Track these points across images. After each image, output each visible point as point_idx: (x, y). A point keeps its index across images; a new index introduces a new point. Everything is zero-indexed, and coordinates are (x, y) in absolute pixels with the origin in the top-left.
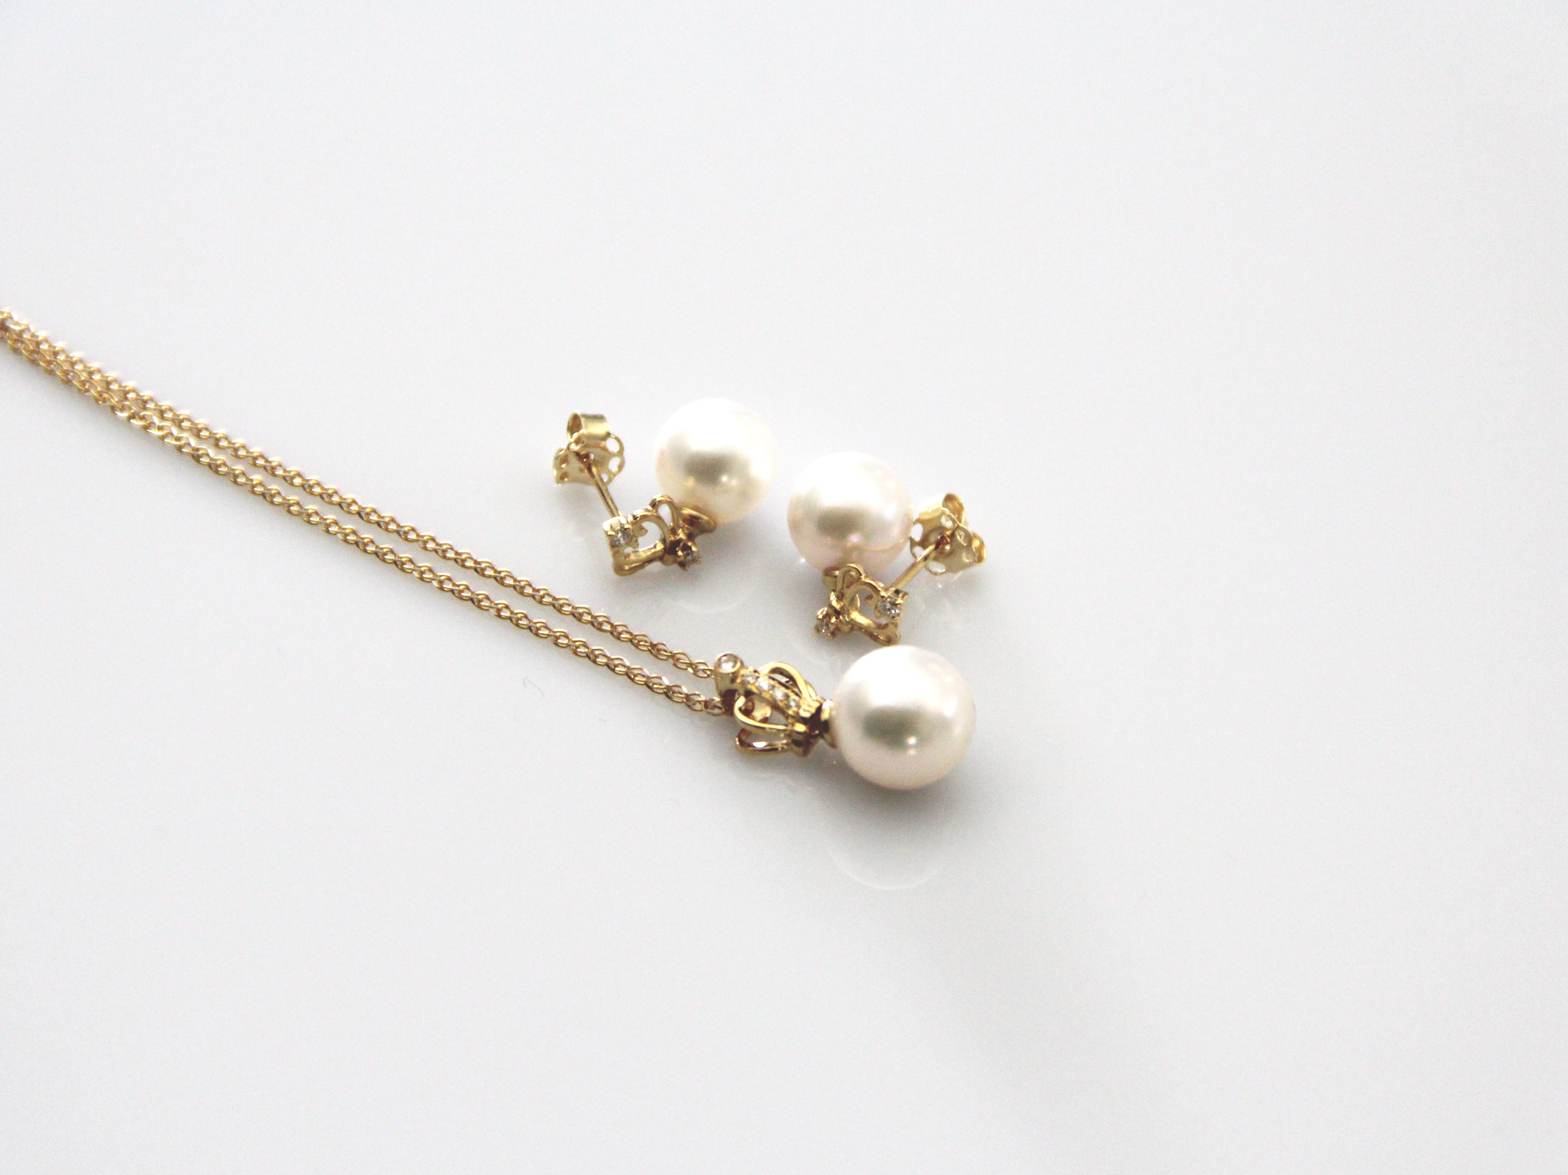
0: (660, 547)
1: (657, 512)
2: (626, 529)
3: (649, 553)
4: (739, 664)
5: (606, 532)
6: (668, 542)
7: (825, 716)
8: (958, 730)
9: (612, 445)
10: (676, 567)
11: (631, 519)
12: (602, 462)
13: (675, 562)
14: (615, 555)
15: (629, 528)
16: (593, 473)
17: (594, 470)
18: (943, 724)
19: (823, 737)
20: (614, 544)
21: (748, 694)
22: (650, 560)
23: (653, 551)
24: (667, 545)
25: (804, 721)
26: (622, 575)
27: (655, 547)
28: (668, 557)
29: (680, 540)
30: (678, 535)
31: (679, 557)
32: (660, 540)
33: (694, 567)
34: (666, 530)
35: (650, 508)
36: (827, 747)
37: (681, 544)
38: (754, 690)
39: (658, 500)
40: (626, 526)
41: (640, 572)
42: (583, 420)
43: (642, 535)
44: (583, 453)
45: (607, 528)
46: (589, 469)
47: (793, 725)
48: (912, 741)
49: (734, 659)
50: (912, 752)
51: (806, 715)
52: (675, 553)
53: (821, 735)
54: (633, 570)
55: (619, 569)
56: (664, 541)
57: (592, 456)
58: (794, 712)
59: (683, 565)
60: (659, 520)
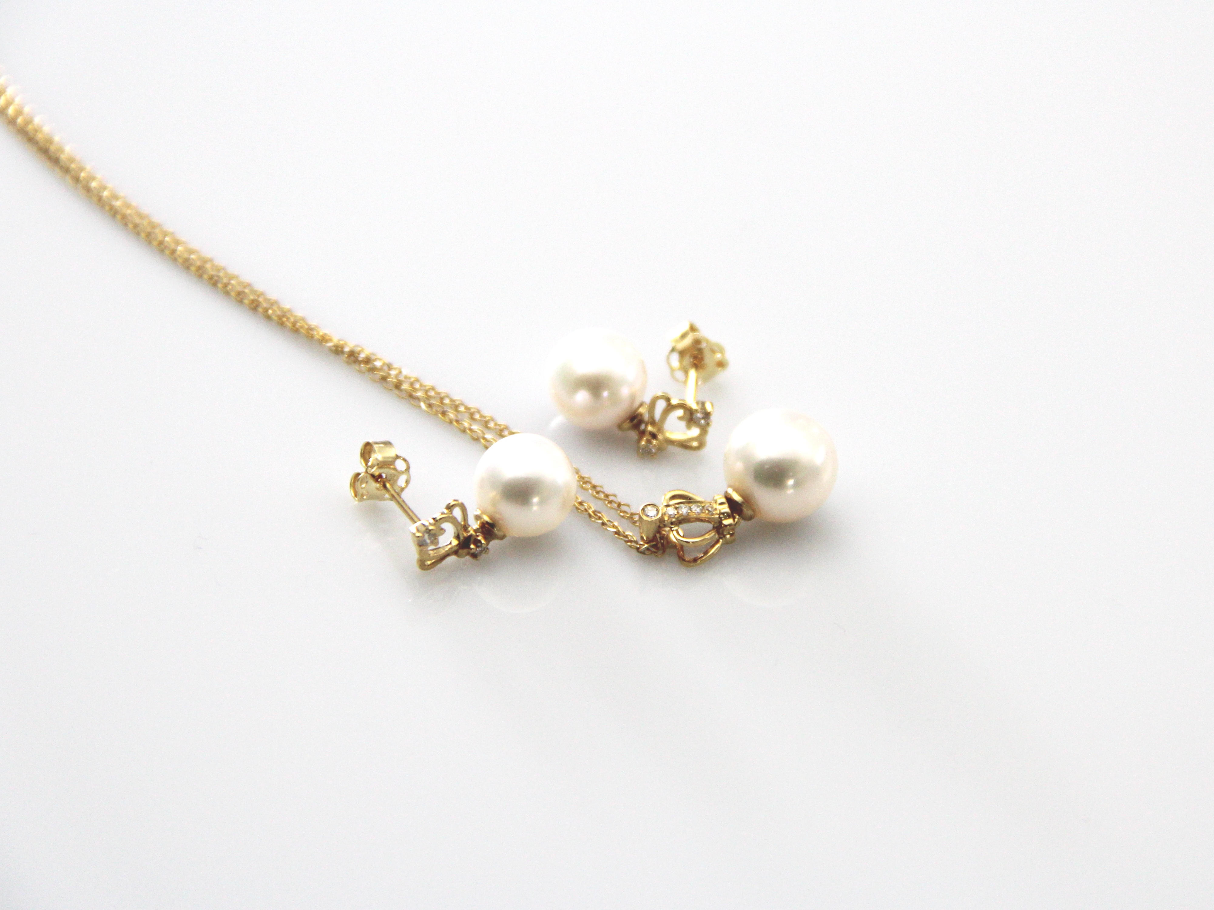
0: (455, 542)
1: (451, 513)
2: (430, 530)
3: (447, 549)
5: (414, 534)
6: (462, 538)
9: (400, 465)
10: (468, 558)
11: (432, 521)
12: (393, 479)
13: (468, 554)
14: (421, 552)
15: (432, 530)
16: (388, 489)
17: (388, 485)
20: (421, 544)
22: (447, 555)
23: (450, 546)
24: (461, 541)
26: (424, 570)
27: (450, 543)
28: (463, 552)
29: (471, 536)
30: (470, 531)
31: (471, 549)
32: (454, 538)
33: (484, 556)
34: (459, 528)
35: (446, 511)
37: (472, 539)
39: (452, 504)
40: (431, 528)
41: (439, 566)
42: (376, 447)
43: (442, 534)
44: (377, 474)
45: (415, 531)
46: (385, 486)
52: (469, 547)
54: (434, 564)
55: (422, 565)
56: (457, 537)
57: (384, 476)
59: (474, 556)
60: (453, 520)
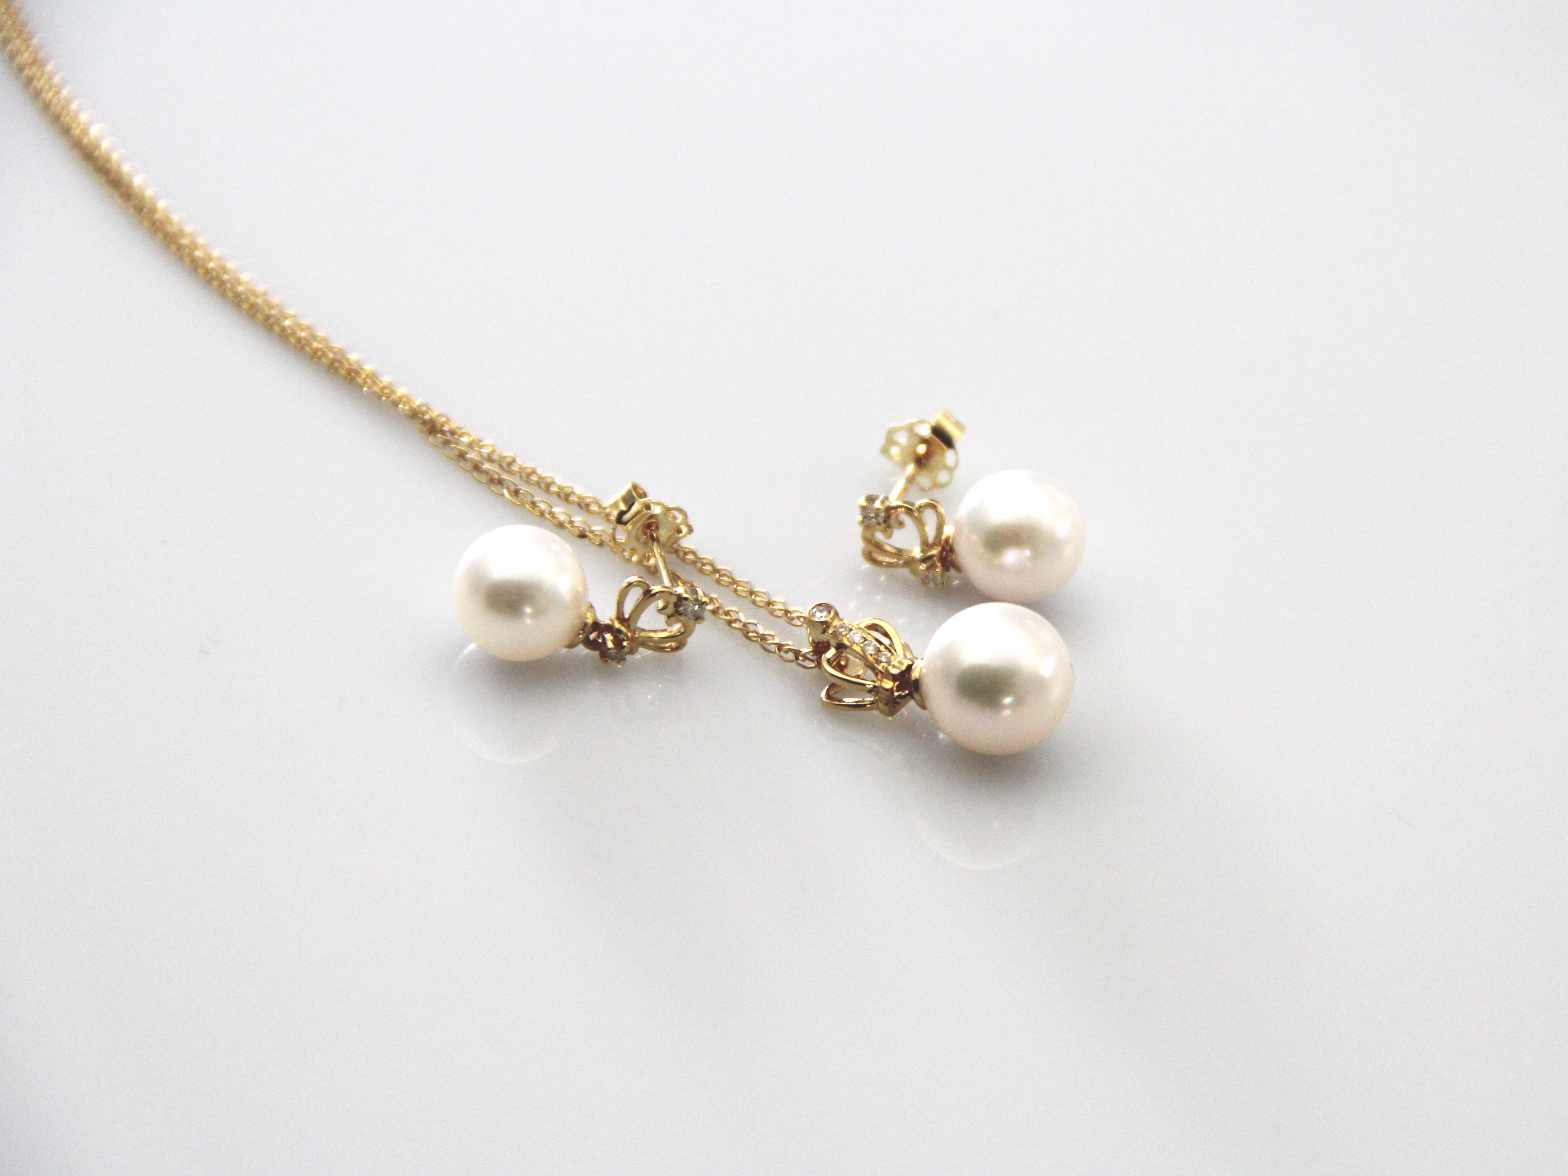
4: (832, 614)
7: (915, 675)
8: (1056, 693)
18: (1040, 685)
19: (913, 698)
21: (840, 647)
25: (894, 678)
36: (918, 709)
38: (846, 642)
47: (881, 681)
48: (1008, 700)
49: (828, 607)
50: (1007, 712)
51: (895, 671)
53: (910, 696)
58: (883, 667)
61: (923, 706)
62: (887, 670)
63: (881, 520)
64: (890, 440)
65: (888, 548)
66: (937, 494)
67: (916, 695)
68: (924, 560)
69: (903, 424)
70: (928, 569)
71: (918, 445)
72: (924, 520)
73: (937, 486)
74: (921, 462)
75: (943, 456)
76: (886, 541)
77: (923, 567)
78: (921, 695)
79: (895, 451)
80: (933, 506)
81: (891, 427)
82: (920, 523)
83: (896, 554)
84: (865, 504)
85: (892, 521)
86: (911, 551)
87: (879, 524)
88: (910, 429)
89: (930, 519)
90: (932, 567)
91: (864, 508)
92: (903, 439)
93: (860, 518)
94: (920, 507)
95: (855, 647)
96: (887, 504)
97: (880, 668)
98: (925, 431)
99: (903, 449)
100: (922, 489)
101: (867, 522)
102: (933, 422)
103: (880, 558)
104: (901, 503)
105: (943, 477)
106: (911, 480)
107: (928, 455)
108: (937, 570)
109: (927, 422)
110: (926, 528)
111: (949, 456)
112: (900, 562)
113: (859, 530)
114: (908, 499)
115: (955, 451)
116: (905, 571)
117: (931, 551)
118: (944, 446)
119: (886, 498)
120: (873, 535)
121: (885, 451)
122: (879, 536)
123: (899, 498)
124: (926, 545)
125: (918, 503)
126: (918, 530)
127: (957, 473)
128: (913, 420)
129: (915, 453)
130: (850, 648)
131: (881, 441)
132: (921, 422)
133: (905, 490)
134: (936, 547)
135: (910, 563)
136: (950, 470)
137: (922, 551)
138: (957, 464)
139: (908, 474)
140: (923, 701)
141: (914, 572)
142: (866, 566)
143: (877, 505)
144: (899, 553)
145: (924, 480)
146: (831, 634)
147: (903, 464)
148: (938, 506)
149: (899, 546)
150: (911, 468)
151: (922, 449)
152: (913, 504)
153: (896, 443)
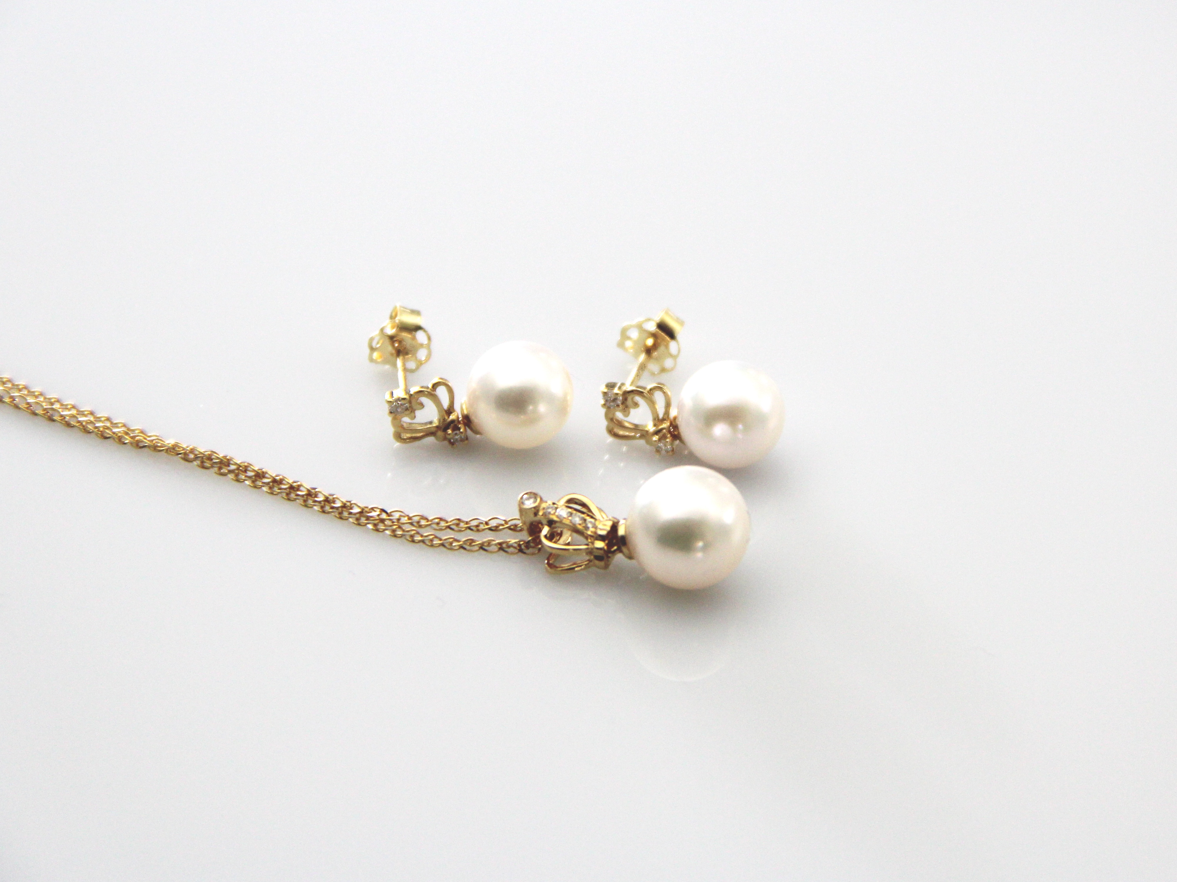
0: (436, 424)
1: (434, 391)
2: (403, 399)
3: (425, 427)
4: (539, 500)
7: (621, 532)
9: (421, 335)
12: (411, 351)
14: (394, 422)
15: (406, 399)
19: (621, 552)
20: (392, 411)
21: (551, 523)
23: (429, 426)
25: (602, 538)
27: (432, 421)
29: (452, 421)
30: (452, 416)
31: (448, 434)
34: (441, 410)
36: (626, 560)
37: (452, 425)
38: (555, 518)
40: (405, 396)
44: (396, 339)
45: (388, 396)
46: (398, 355)
47: (593, 543)
49: (534, 496)
51: (603, 533)
52: (446, 431)
53: (619, 549)
54: (411, 440)
58: (592, 532)
60: (435, 399)
61: (630, 557)
62: (595, 533)
63: (619, 402)
64: (624, 334)
65: (627, 425)
66: (664, 378)
67: (624, 549)
68: (656, 433)
69: (635, 322)
70: (660, 440)
71: (646, 339)
72: (654, 400)
73: (663, 370)
74: (649, 351)
75: (667, 346)
76: (626, 419)
77: (656, 438)
78: (629, 549)
79: (629, 344)
80: (659, 388)
81: (624, 326)
82: (652, 403)
83: (634, 429)
84: (606, 390)
85: (629, 402)
86: (646, 426)
87: (618, 406)
88: (640, 327)
89: (659, 399)
90: (664, 437)
91: (605, 394)
92: (634, 334)
93: (602, 402)
94: (651, 390)
95: (565, 521)
96: (624, 388)
97: (589, 533)
98: (652, 327)
99: (636, 342)
100: (653, 374)
101: (608, 404)
102: (658, 319)
103: (621, 433)
104: (634, 388)
105: (668, 363)
106: (642, 367)
107: (655, 346)
108: (667, 440)
109: (653, 320)
110: (657, 407)
111: (673, 345)
112: (638, 435)
113: (603, 411)
114: (641, 383)
115: (677, 342)
116: (642, 442)
117: (662, 425)
118: (668, 338)
119: (623, 384)
120: (614, 414)
121: (621, 345)
122: (619, 415)
123: (632, 384)
124: (657, 421)
125: (649, 387)
126: (650, 407)
127: (680, 360)
128: (641, 319)
129: (645, 345)
130: (561, 522)
131: (618, 338)
132: (649, 320)
133: (638, 375)
134: (665, 421)
135: (645, 435)
136: (675, 357)
137: (655, 425)
138: (679, 351)
139: (641, 362)
140: (630, 553)
141: (649, 442)
142: (610, 439)
143: (616, 390)
144: (636, 428)
145: (653, 367)
146: (542, 515)
147: (636, 355)
148: (665, 388)
149: (636, 422)
150: (643, 357)
151: (650, 342)
152: (645, 388)
153: (629, 338)
